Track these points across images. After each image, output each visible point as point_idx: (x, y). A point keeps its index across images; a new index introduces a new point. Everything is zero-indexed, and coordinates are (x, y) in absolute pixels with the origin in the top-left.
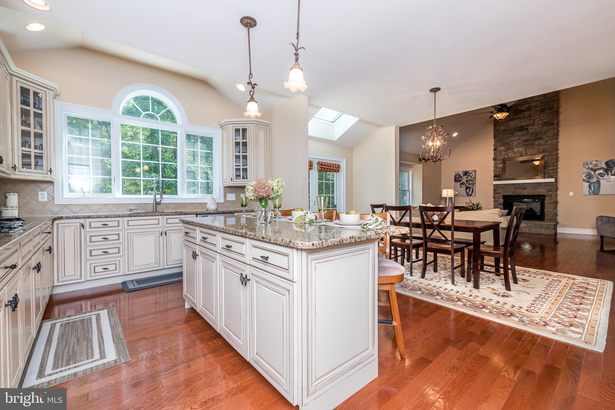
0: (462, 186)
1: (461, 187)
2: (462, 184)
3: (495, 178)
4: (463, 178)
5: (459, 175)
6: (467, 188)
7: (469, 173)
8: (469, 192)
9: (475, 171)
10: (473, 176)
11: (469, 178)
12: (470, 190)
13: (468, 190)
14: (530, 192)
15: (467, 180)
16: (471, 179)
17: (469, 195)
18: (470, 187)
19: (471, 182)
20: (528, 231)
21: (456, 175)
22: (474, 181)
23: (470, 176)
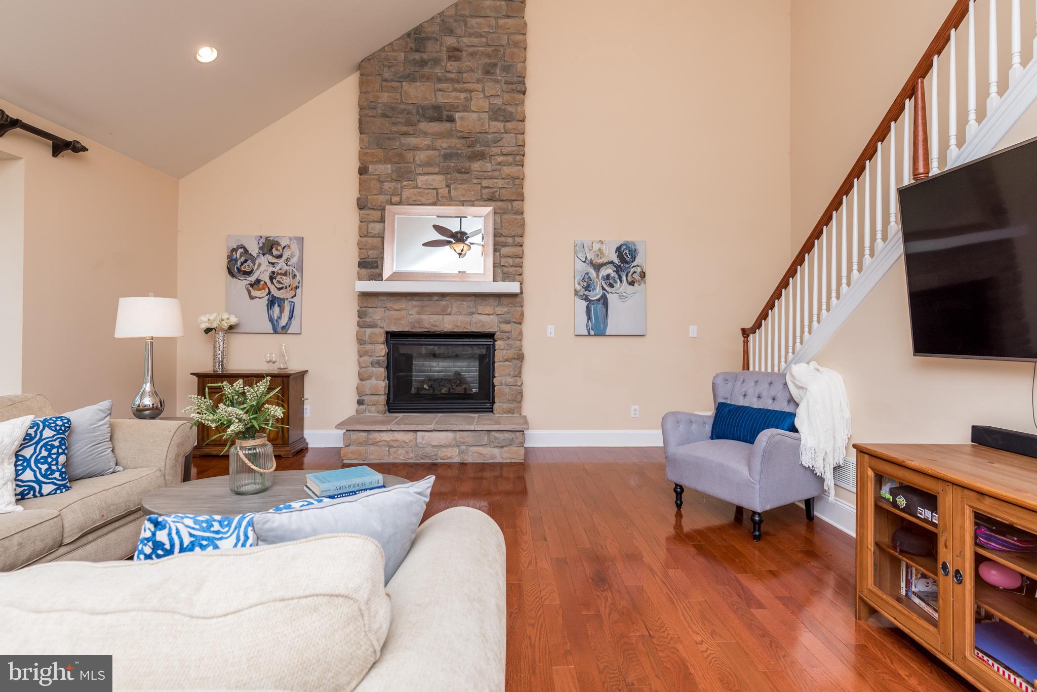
0: (254, 293)
1: (252, 298)
2: (256, 284)
3: (364, 271)
4: (260, 265)
5: (246, 251)
6: (272, 302)
7: (278, 244)
8: (280, 318)
9: (300, 241)
10: (294, 260)
11: (281, 265)
12: (282, 311)
13: (276, 309)
15: (273, 273)
16: (286, 268)
17: (279, 330)
18: (283, 300)
19: (286, 281)
21: (234, 250)
22: (298, 278)
23: (284, 258)
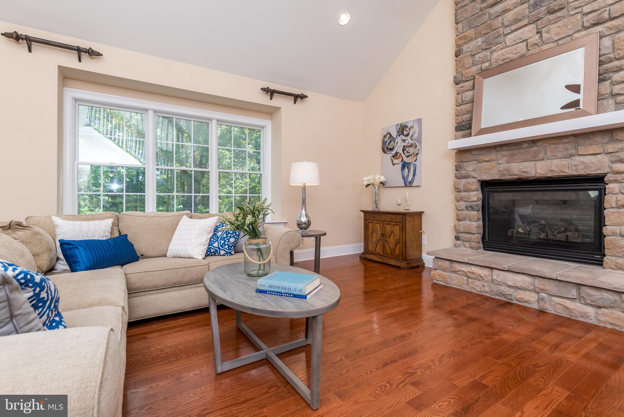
0: (395, 161)
1: (394, 164)
2: (395, 156)
3: (460, 133)
4: (397, 142)
5: (391, 135)
6: (405, 165)
7: (406, 126)
8: (408, 176)
9: (419, 121)
10: (416, 136)
11: (409, 141)
12: (409, 172)
13: (406, 170)
14: (553, 168)
15: (404, 146)
16: (411, 142)
17: (408, 184)
18: (410, 163)
19: (411, 150)
20: (535, 306)
21: (385, 136)
22: (418, 147)
23: (410, 135)
